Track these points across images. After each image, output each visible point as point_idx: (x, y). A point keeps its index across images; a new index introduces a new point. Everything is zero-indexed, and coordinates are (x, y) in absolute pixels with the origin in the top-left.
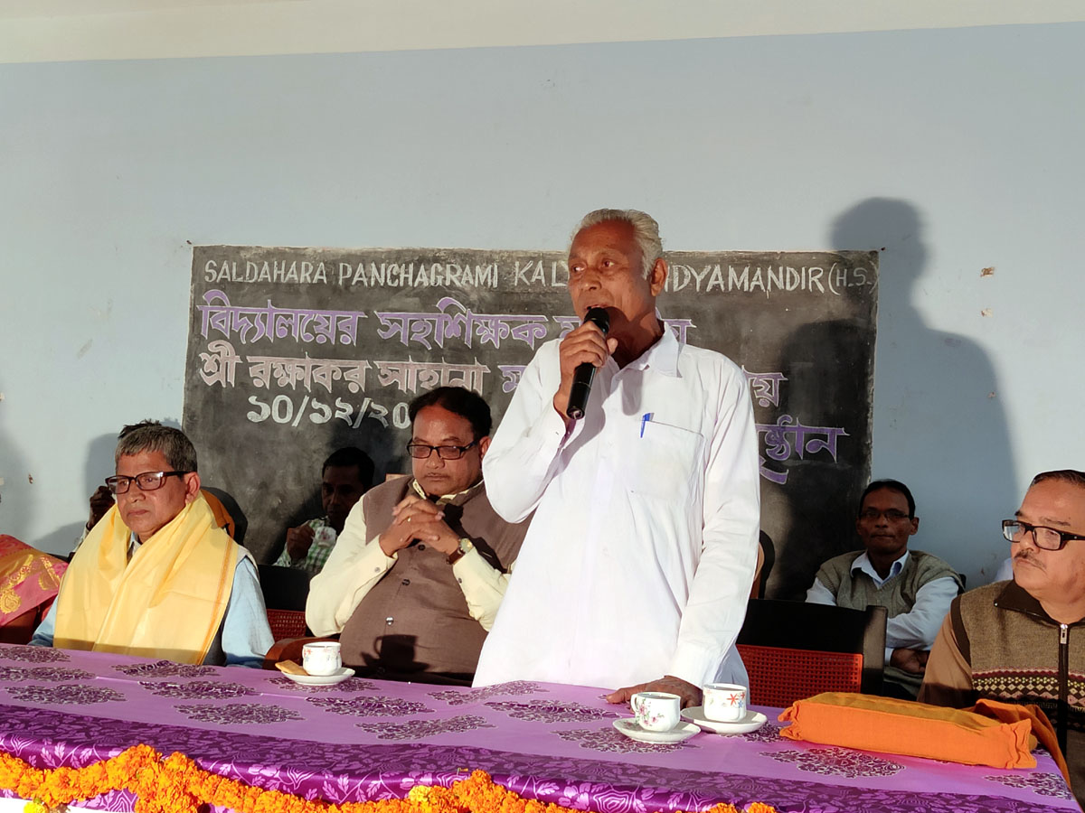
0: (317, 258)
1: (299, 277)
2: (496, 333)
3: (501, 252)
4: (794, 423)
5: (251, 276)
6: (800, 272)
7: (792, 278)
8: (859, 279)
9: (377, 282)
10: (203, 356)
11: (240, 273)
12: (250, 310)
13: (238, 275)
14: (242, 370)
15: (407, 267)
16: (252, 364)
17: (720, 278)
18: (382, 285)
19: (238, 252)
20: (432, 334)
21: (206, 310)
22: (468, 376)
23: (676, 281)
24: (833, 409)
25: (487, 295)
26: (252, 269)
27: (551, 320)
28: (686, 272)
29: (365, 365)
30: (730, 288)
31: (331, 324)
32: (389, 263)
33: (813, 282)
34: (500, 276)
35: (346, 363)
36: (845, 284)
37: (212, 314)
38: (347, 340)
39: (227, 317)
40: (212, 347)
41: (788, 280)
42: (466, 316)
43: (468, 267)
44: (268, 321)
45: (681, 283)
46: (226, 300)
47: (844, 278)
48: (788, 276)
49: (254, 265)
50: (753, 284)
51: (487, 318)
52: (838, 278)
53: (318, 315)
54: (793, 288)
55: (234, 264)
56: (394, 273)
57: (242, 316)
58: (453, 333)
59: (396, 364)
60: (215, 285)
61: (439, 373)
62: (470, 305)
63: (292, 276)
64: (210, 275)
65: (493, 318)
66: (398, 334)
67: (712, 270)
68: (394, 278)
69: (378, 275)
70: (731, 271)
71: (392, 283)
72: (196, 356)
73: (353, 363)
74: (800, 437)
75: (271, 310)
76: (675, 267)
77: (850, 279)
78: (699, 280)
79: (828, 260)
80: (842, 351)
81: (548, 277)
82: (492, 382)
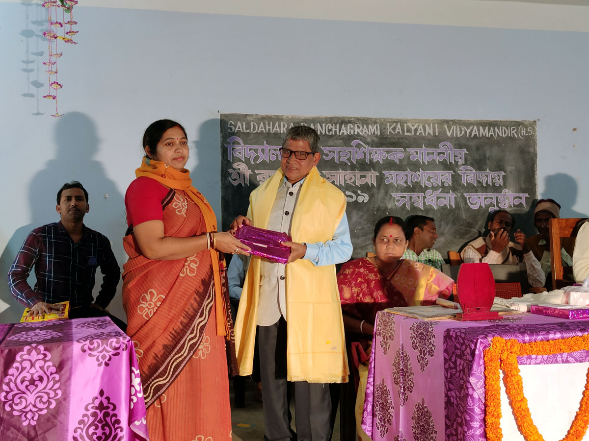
0: (288, 121)
1: (280, 130)
2: (381, 156)
3: (380, 119)
4: (509, 192)
5: (254, 129)
6: (508, 129)
7: (505, 131)
8: (530, 132)
9: (321, 132)
10: (230, 171)
11: (248, 127)
12: (255, 147)
13: (247, 129)
14: (253, 177)
15: (336, 125)
16: (258, 174)
17: (477, 131)
18: (324, 134)
19: (246, 117)
20: (350, 158)
21: (230, 147)
22: (368, 177)
23: (459, 133)
24: (523, 186)
25: (375, 139)
26: (254, 126)
27: (405, 150)
28: (463, 129)
30: (481, 136)
32: (327, 124)
33: (513, 133)
34: (381, 130)
36: (525, 134)
37: (233, 149)
39: (242, 150)
40: (235, 166)
41: (503, 132)
42: (367, 148)
43: (365, 126)
44: (266, 153)
45: (461, 133)
46: (241, 142)
47: (524, 132)
48: (503, 131)
49: (255, 124)
50: (490, 134)
51: (376, 150)
52: (522, 132)
54: (506, 135)
55: (244, 123)
56: (330, 128)
57: (250, 150)
58: (360, 157)
59: (333, 172)
60: (234, 134)
61: (355, 176)
62: (368, 144)
63: (276, 129)
64: (231, 130)
65: (378, 150)
66: (334, 157)
67: (473, 128)
68: (330, 130)
69: (322, 129)
70: (481, 128)
71: (329, 133)
72: (226, 170)
74: (511, 199)
75: (266, 147)
76: (458, 127)
77: (527, 132)
78: (468, 132)
79: (518, 124)
80: (525, 162)
81: (403, 130)
82: (381, 179)
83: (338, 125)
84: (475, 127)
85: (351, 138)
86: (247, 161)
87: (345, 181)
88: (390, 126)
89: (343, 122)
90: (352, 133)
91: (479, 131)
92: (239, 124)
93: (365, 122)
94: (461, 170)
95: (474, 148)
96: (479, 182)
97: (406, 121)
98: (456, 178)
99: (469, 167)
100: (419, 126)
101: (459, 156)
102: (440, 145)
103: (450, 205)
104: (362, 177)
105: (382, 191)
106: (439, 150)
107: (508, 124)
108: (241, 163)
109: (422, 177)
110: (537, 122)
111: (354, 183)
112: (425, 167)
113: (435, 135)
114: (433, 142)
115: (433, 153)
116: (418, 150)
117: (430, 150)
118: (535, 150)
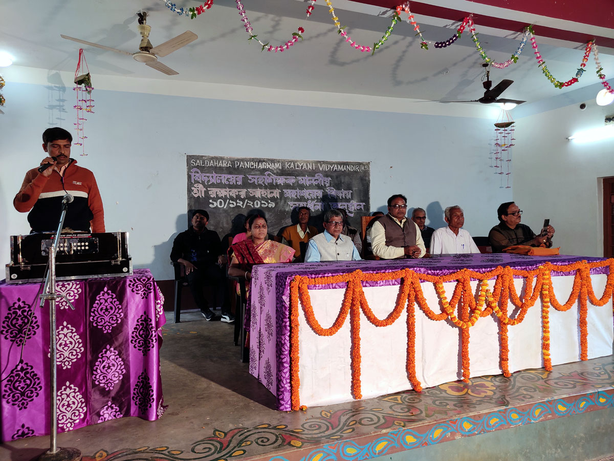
0: (228, 160)
1: (223, 165)
2: (282, 181)
3: (281, 159)
4: (354, 202)
5: (207, 164)
6: (354, 167)
8: (366, 169)
9: (247, 167)
10: (193, 188)
12: (208, 175)
13: (203, 164)
14: (206, 192)
16: (210, 191)
17: (336, 168)
18: (249, 168)
19: (202, 157)
20: (264, 182)
21: (193, 175)
22: (275, 193)
24: (362, 199)
25: (279, 171)
26: (207, 162)
27: (296, 178)
28: (329, 166)
29: (245, 190)
30: (339, 170)
31: (234, 179)
32: (250, 162)
33: (357, 169)
34: (282, 166)
35: (239, 190)
37: (195, 176)
38: (240, 183)
39: (200, 176)
40: (195, 185)
41: (351, 169)
42: (274, 177)
43: (273, 163)
44: (214, 178)
45: (327, 169)
46: (199, 172)
48: (351, 167)
50: (344, 169)
51: (279, 177)
52: (362, 168)
53: (230, 176)
54: (353, 170)
55: (201, 161)
57: (205, 176)
58: (270, 181)
59: (254, 190)
60: (195, 167)
61: (267, 192)
62: (274, 174)
63: (220, 165)
64: (193, 164)
65: (281, 177)
66: (254, 182)
67: (334, 166)
68: (252, 166)
69: (248, 165)
70: (339, 166)
72: (190, 188)
73: (242, 190)
74: (355, 206)
75: (214, 174)
76: (326, 165)
78: (332, 168)
79: (359, 164)
80: (363, 185)
81: (295, 166)
82: (282, 194)
83: (257, 163)
84: (336, 166)
85: (265, 170)
86: (203, 183)
87: (261, 195)
88: (287, 164)
89: (260, 161)
90: (265, 167)
91: (338, 168)
92: (198, 161)
93: (273, 161)
94: (328, 189)
95: (335, 177)
96: (337, 196)
97: (296, 161)
98: (325, 194)
99: (332, 188)
100: (304, 164)
101: (327, 181)
102: (316, 175)
103: (321, 209)
104: (271, 193)
105: (283, 201)
106: (315, 178)
107: (354, 164)
108: (199, 184)
109: (306, 193)
110: (370, 163)
111: (266, 196)
112: (307, 188)
113: (313, 169)
114: (312, 173)
115: (312, 180)
116: (303, 178)
117: (310, 178)
118: (369, 178)
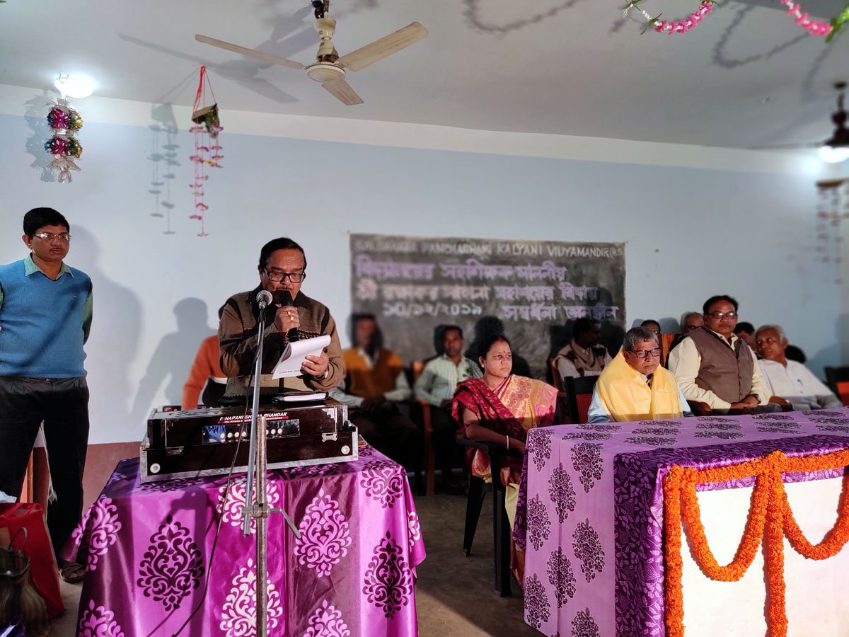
0: (411, 240)
1: (405, 249)
2: (492, 273)
3: (492, 240)
4: (602, 306)
6: (601, 250)
8: (619, 253)
10: (359, 286)
12: (381, 264)
13: (374, 247)
14: (379, 292)
15: (453, 245)
16: (384, 289)
19: (373, 237)
20: (466, 274)
21: (359, 264)
22: (481, 291)
23: (559, 253)
24: (614, 300)
25: (487, 258)
26: (381, 244)
27: (514, 268)
28: (563, 249)
29: (437, 288)
30: (578, 256)
31: (421, 270)
32: (445, 244)
33: (605, 254)
34: (492, 250)
35: (429, 288)
36: (615, 254)
37: (362, 266)
38: (429, 277)
39: (369, 267)
40: (364, 281)
41: (597, 253)
42: (480, 267)
43: (479, 246)
44: (391, 269)
45: (561, 253)
46: (369, 259)
47: (615, 252)
48: (597, 251)
50: (586, 254)
51: (488, 267)
52: (613, 252)
53: (414, 266)
54: (599, 255)
55: (372, 243)
56: (447, 248)
57: (377, 267)
58: (474, 273)
59: (451, 288)
60: (363, 252)
61: (470, 291)
62: (481, 262)
63: (400, 248)
64: (360, 248)
65: (490, 268)
66: (451, 275)
67: (572, 249)
68: (448, 250)
69: (440, 249)
70: (578, 249)
72: (355, 285)
73: (432, 287)
74: (603, 311)
76: (559, 248)
77: (617, 253)
78: (568, 252)
79: (610, 246)
80: (615, 279)
81: (512, 250)
82: (492, 293)
83: (455, 245)
84: (574, 249)
85: (466, 256)
86: (374, 277)
88: (501, 246)
89: (460, 242)
90: (467, 252)
91: (576, 251)
92: (367, 243)
93: (478, 242)
94: (561, 286)
95: (572, 266)
96: (576, 296)
97: (514, 243)
98: (557, 293)
99: (569, 284)
100: (525, 247)
101: (560, 273)
102: (544, 263)
103: (552, 317)
104: (475, 291)
105: (493, 305)
106: (543, 268)
107: (601, 246)
108: (368, 279)
109: (528, 292)
110: (626, 245)
111: (469, 297)
112: (530, 283)
113: (539, 255)
114: (538, 261)
115: (537, 271)
116: (525, 268)
117: (535, 268)
118: (624, 268)
